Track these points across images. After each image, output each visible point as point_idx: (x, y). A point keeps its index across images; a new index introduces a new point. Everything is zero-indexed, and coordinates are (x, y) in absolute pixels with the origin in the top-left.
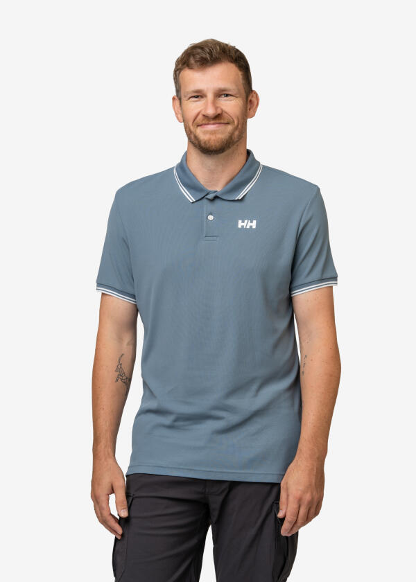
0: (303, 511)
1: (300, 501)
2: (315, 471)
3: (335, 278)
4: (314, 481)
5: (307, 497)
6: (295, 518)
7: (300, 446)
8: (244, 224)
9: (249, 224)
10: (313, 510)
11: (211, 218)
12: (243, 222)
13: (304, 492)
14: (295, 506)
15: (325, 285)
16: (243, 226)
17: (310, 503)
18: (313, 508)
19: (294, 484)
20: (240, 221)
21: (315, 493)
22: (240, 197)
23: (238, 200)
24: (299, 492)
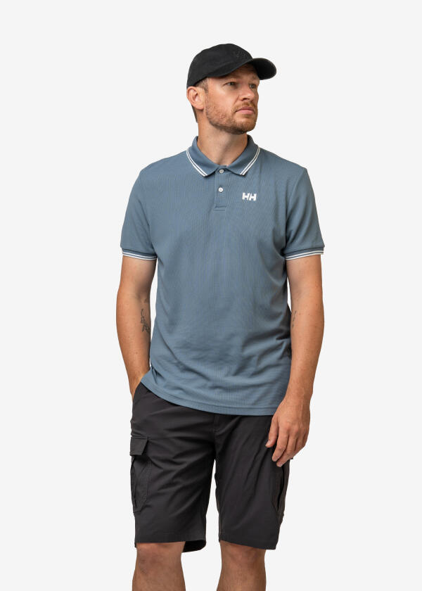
0: (291, 441)
1: (289, 432)
2: (302, 409)
3: (321, 248)
4: (300, 415)
5: (295, 428)
6: (285, 447)
7: (289, 386)
8: (247, 197)
9: (251, 197)
10: (300, 441)
11: (221, 190)
12: (246, 195)
13: (293, 424)
14: (285, 436)
15: (315, 253)
16: (246, 198)
17: (298, 434)
18: (301, 439)
19: (284, 417)
20: (244, 194)
21: (301, 425)
22: (243, 172)
23: (242, 176)
24: (288, 424)
